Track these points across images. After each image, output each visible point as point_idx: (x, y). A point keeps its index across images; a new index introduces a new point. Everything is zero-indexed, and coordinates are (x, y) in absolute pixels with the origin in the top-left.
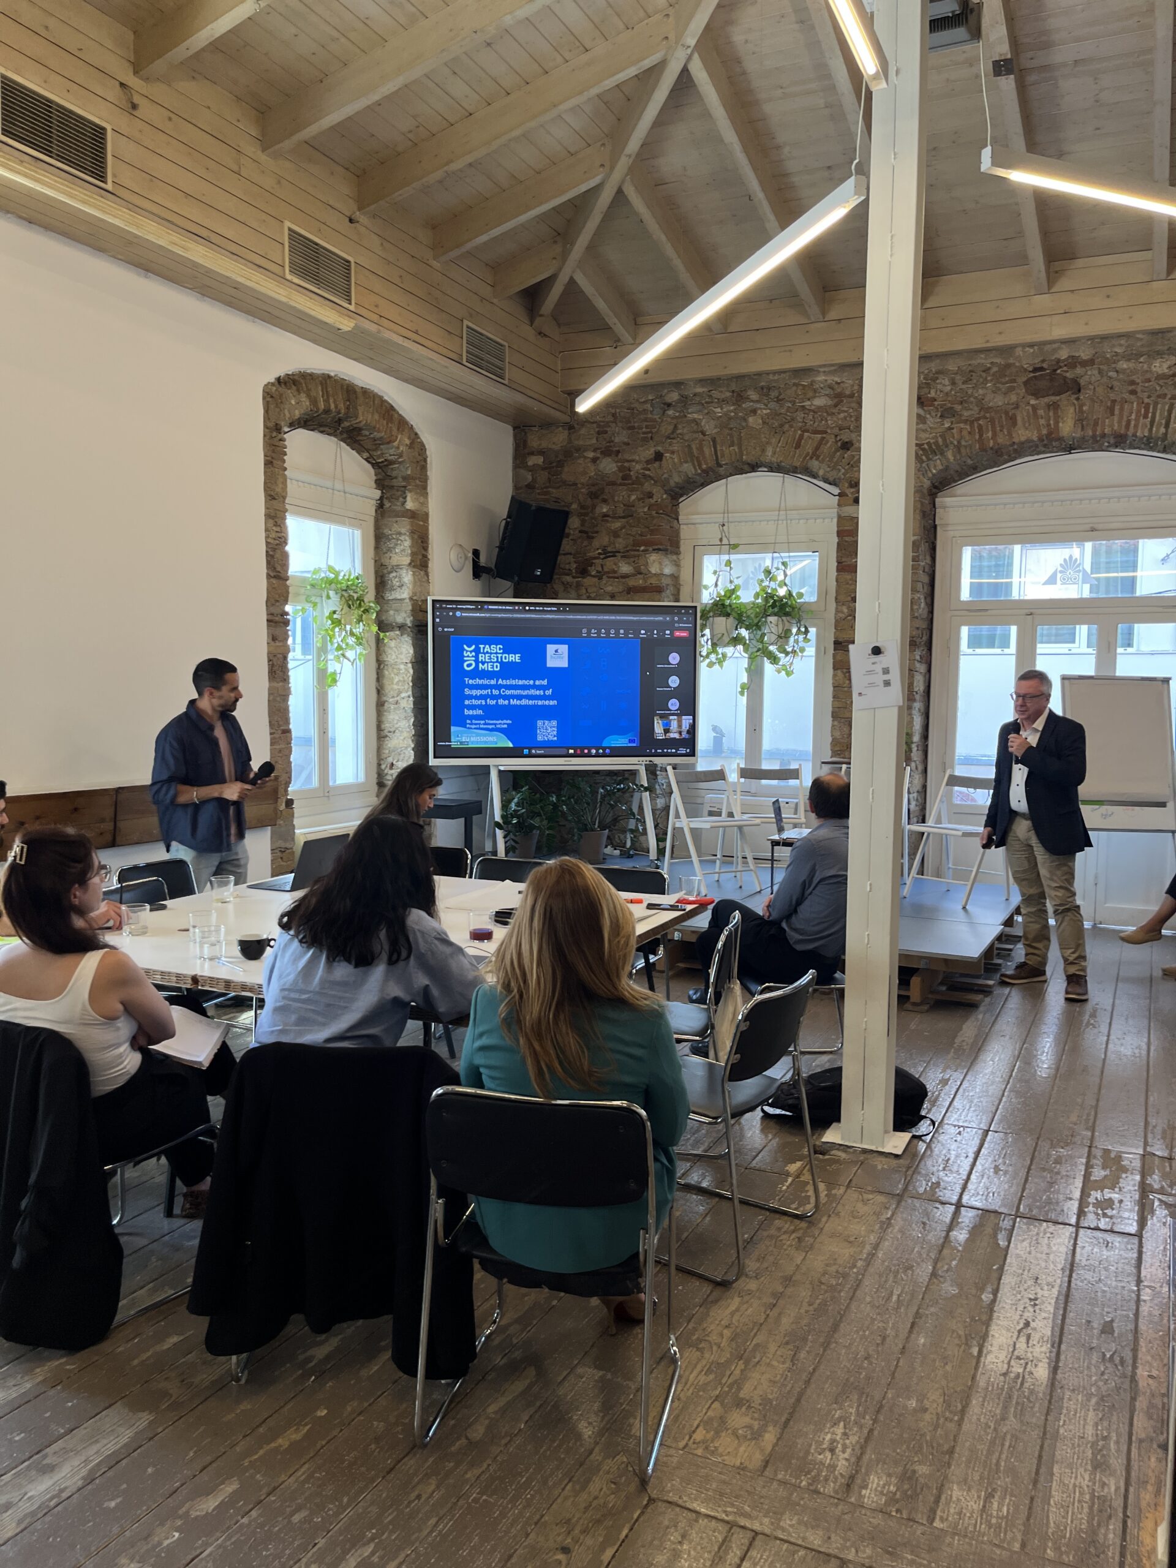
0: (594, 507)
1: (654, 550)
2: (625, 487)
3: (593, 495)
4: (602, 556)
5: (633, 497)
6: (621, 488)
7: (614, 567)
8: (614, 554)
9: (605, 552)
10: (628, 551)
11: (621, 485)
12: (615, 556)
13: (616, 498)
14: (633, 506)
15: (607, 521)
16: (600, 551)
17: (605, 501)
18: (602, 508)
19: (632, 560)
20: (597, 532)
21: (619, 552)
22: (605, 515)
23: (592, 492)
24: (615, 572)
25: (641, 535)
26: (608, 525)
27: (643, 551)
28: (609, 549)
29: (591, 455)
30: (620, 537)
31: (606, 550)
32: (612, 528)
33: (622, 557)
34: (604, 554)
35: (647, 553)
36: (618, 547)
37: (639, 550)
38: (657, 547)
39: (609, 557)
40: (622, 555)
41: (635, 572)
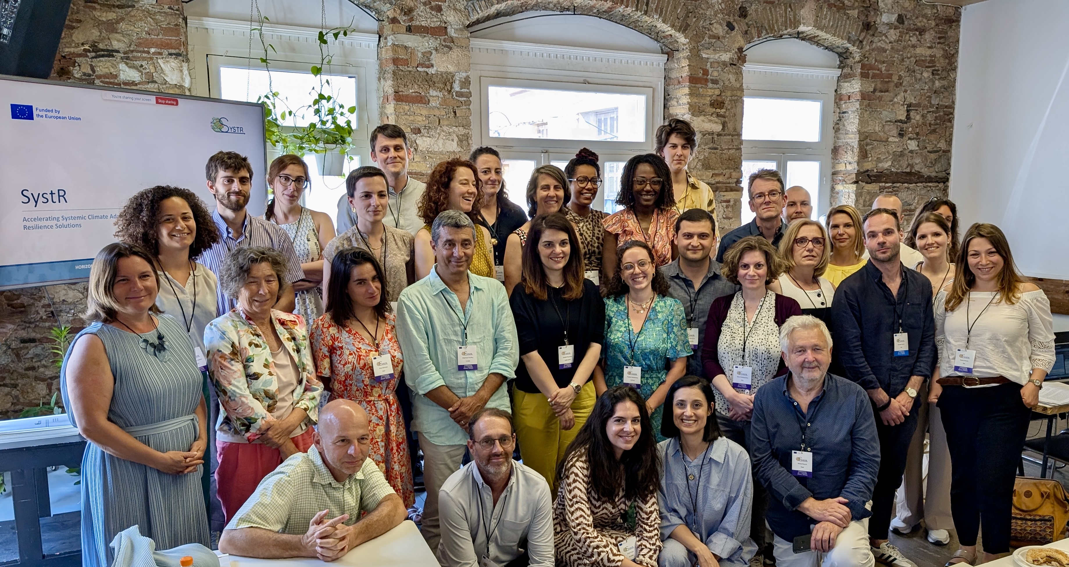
1: (171, 54)
4: (89, 54)
7: (112, 70)
8: (110, 53)
9: (94, 48)
10: (132, 51)
12: (113, 56)
15: (94, 9)
16: (87, 47)
19: (138, 63)
20: (79, 21)
21: (118, 51)
24: (116, 76)
25: (148, 33)
26: (97, 14)
27: (154, 54)
28: (101, 46)
30: (117, 33)
31: (96, 46)
32: (104, 19)
33: (122, 58)
34: (93, 51)
35: (160, 57)
36: (116, 45)
37: (148, 53)
38: (173, 51)
39: (103, 56)
40: (122, 55)
41: (144, 79)
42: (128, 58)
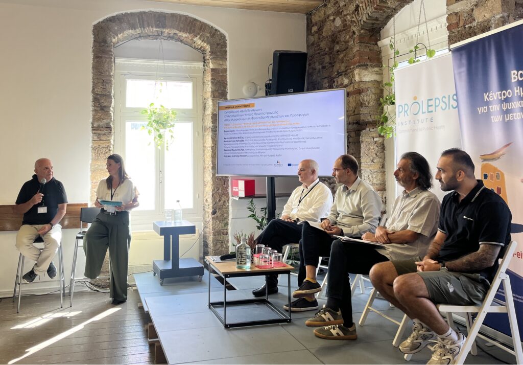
0: (334, 48)
1: (357, 66)
3: (333, 41)
5: (348, 37)
6: (343, 33)
8: (341, 74)
10: (347, 70)
13: (341, 40)
14: (348, 42)
15: (339, 54)
17: (337, 43)
18: (337, 47)
19: (348, 75)
20: (335, 62)
21: (343, 72)
22: (338, 51)
25: (351, 59)
29: (332, 18)
30: (343, 62)
31: (338, 72)
32: (341, 58)
35: (354, 69)
36: (343, 69)
37: (351, 69)
42: (345, 74)
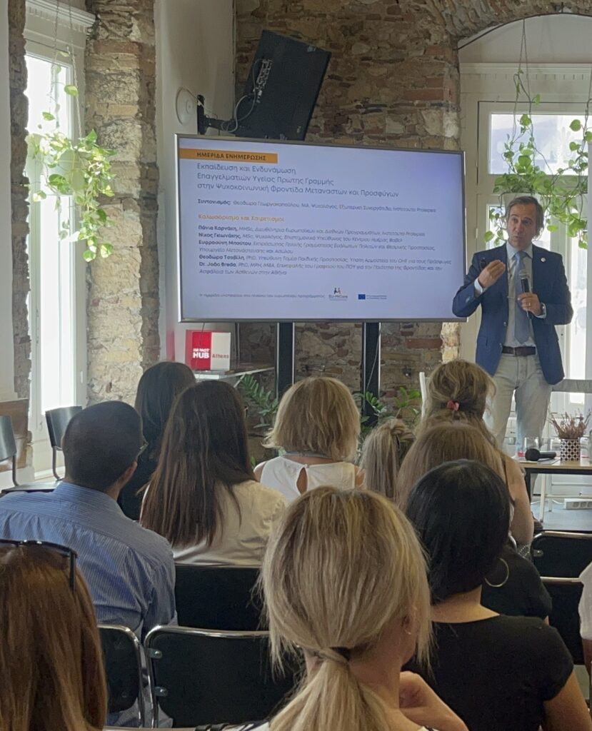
0: (349, 46)
1: (432, 105)
2: (393, 23)
3: (348, 31)
4: (360, 110)
5: (403, 37)
6: (386, 23)
7: (379, 125)
9: (365, 104)
11: (386, 19)
12: (380, 111)
13: (381, 36)
14: (405, 48)
15: (369, 65)
16: (359, 103)
17: (365, 39)
19: (403, 116)
20: (355, 79)
21: (385, 106)
23: (345, 27)
24: (382, 131)
25: (414, 85)
26: (370, 70)
27: (418, 105)
28: (371, 102)
30: (386, 87)
31: (367, 102)
32: (376, 75)
33: (389, 112)
34: (364, 107)
35: (424, 108)
36: (384, 99)
37: (413, 105)
38: (436, 102)
39: (371, 111)
40: (389, 109)
41: (407, 133)
42: (393, 112)
